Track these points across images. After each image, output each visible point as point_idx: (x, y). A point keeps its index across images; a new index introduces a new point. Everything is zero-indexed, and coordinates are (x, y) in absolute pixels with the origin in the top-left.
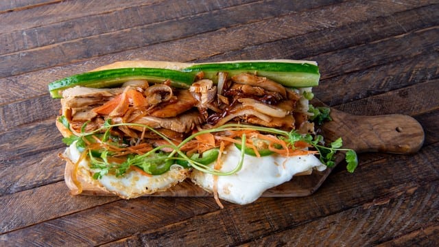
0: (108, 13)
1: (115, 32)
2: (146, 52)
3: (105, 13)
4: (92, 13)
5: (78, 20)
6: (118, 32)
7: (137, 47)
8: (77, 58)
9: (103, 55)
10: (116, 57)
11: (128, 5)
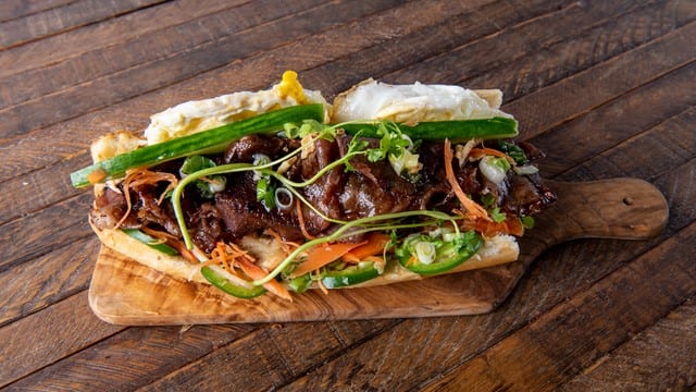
0: (56, 63)
1: (66, 90)
2: (118, 111)
3: (51, 65)
4: (29, 67)
5: (7, 81)
6: (72, 89)
7: (104, 106)
8: (6, 137)
9: (49, 126)
10: (71, 125)
11: (88, 48)
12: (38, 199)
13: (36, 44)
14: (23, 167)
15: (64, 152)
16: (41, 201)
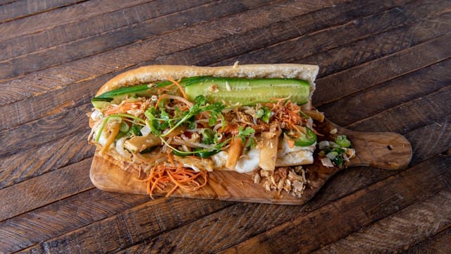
0: (39, 32)
1: (43, 51)
2: (68, 68)
3: (36, 33)
4: (24, 33)
5: (11, 41)
6: (45, 50)
7: (60, 64)
8: (5, 78)
9: (29, 73)
10: (41, 74)
11: (58, 23)
12: (17, 119)
13: (30, 18)
14: (12, 98)
15: (34, 91)
16: (18, 121)
